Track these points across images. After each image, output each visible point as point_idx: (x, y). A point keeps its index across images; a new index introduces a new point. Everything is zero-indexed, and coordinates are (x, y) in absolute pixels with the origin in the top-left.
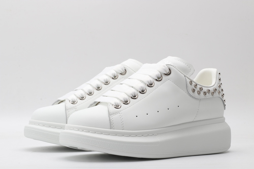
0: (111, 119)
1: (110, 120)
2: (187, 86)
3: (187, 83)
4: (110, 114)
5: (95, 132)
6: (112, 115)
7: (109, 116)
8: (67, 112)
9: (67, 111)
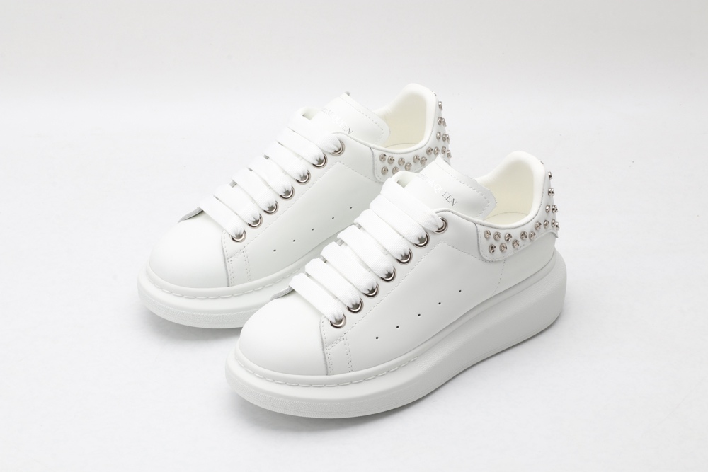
0: (327, 355)
1: (325, 359)
2: (479, 246)
3: (479, 233)
4: (324, 346)
5: (297, 384)
6: (329, 347)
7: (323, 350)
8: (227, 264)
9: (227, 261)
